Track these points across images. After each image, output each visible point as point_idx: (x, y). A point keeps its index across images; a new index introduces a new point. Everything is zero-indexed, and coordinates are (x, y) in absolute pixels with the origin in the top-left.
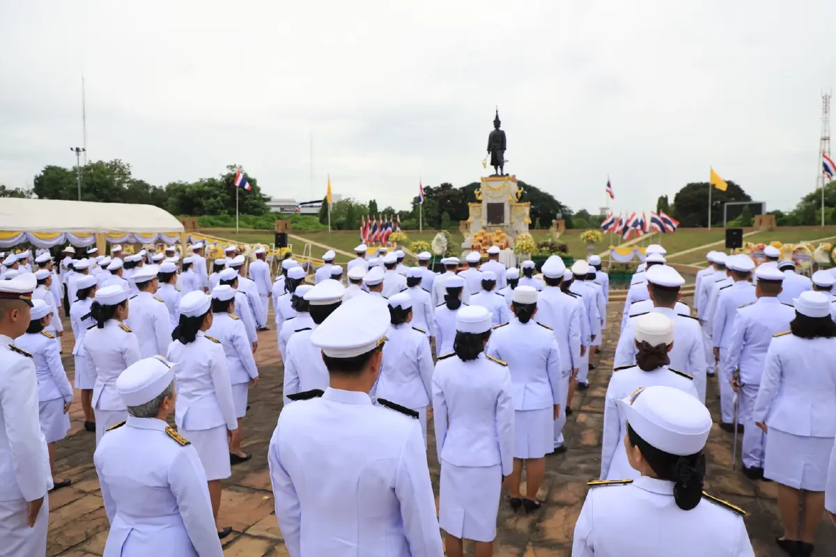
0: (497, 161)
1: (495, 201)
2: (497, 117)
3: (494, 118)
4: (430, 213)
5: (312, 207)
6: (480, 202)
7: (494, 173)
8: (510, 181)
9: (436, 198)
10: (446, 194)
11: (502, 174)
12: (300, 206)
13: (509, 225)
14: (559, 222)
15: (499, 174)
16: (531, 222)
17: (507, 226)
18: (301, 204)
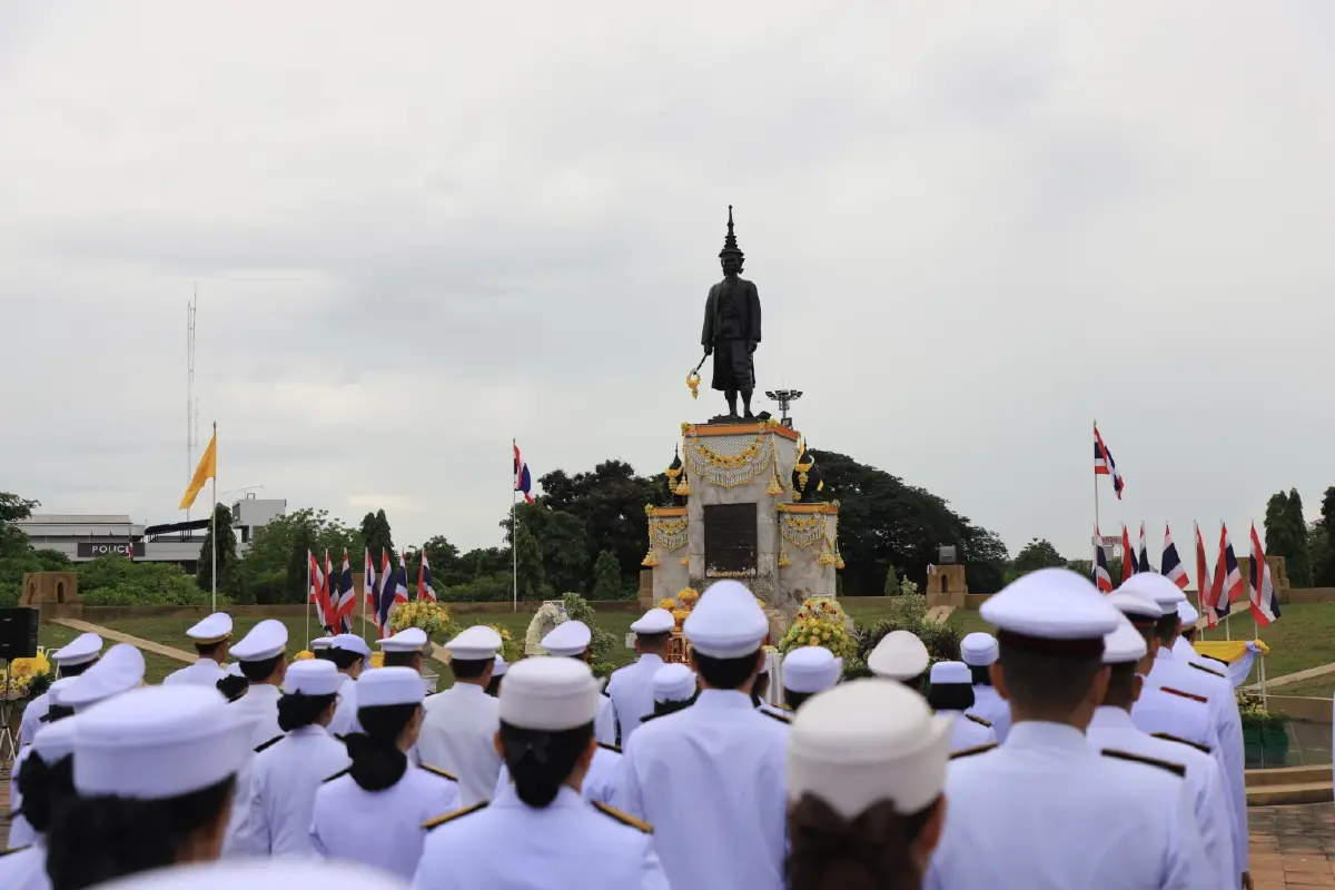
0: (733, 376)
1: (728, 499)
2: (731, 239)
3: (721, 244)
4: (562, 554)
5: (184, 539)
6: (681, 501)
7: (726, 412)
8: (774, 438)
9: (581, 508)
10: (613, 496)
11: (748, 413)
12: (146, 539)
13: (775, 574)
14: (945, 570)
15: (741, 413)
16: (841, 564)
17: (768, 577)
18: (150, 531)
